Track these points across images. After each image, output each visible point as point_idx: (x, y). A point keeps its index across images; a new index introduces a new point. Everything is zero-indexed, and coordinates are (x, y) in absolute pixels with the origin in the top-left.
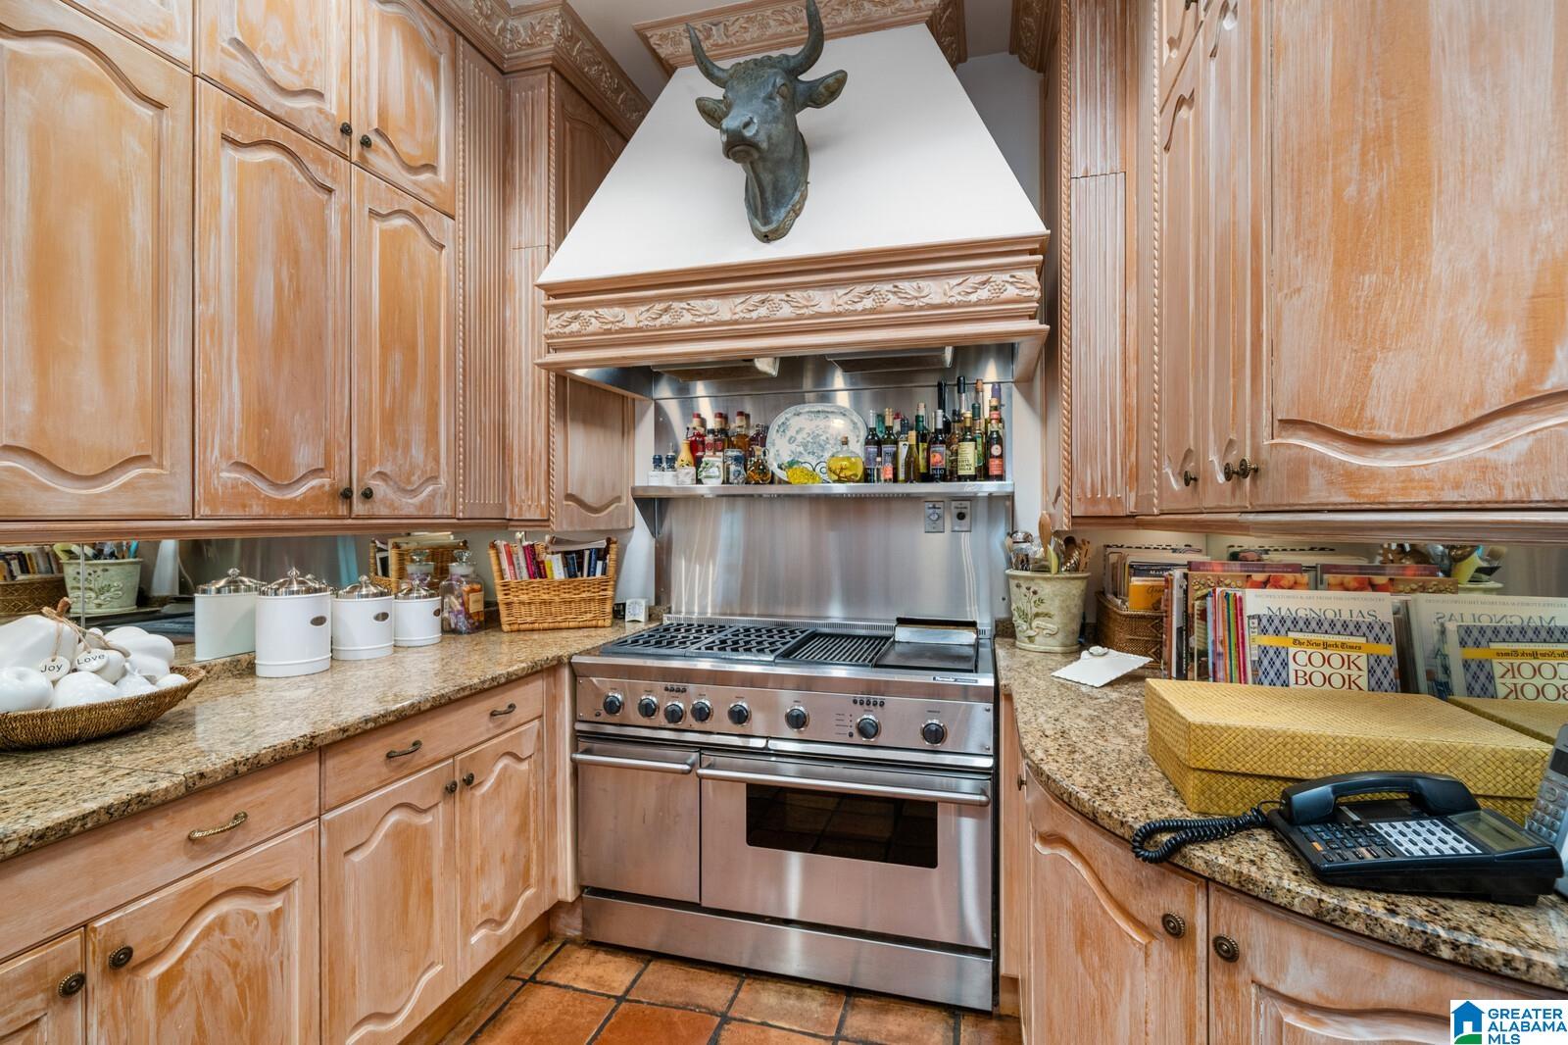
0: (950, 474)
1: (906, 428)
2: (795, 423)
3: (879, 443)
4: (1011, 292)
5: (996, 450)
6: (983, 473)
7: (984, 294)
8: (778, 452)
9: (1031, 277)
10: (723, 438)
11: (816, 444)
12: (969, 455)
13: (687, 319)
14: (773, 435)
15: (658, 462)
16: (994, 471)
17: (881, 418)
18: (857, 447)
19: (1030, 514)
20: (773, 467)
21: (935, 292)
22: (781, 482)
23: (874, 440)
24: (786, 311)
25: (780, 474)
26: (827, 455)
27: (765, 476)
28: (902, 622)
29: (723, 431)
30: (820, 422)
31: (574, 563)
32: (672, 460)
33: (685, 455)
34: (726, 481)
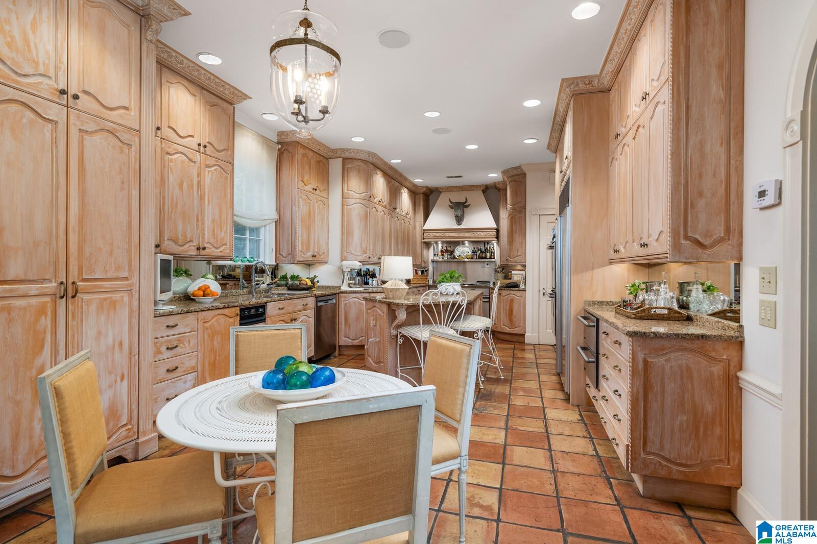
0: (485, 258)
1: (478, 250)
2: (460, 248)
3: (474, 252)
4: (492, 235)
5: (493, 254)
6: (491, 258)
7: (489, 235)
8: (457, 253)
9: (495, 233)
10: (447, 251)
11: (463, 252)
12: (488, 255)
13: (447, 235)
14: (455, 250)
15: (435, 255)
16: (492, 257)
17: (474, 248)
18: (470, 253)
19: (498, 263)
20: (456, 257)
21: (482, 234)
22: (457, 259)
23: (473, 252)
24: (461, 235)
25: (457, 257)
26: (465, 254)
27: (454, 257)
28: (478, 282)
29: (447, 249)
30: (464, 248)
31: (422, 272)
32: (437, 255)
33: (440, 254)
34: (448, 259)
